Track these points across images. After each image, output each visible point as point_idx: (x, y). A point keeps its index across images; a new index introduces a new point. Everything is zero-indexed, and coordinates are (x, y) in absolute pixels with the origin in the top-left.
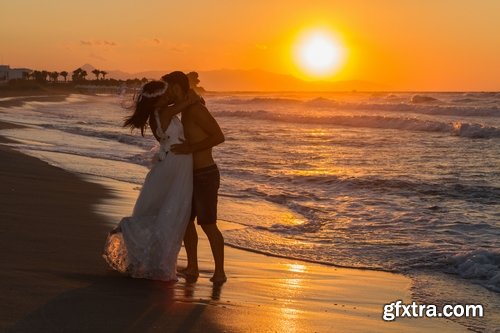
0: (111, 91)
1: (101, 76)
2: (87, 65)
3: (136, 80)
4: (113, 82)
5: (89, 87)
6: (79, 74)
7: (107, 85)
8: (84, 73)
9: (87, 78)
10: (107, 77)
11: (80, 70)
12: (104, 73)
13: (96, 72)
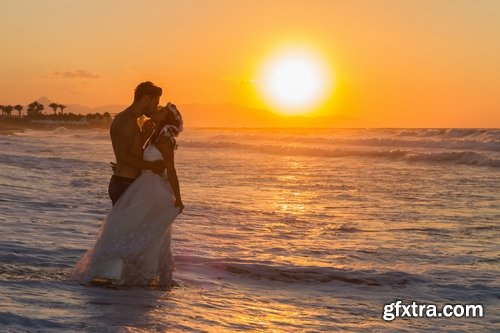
0: (70, 127)
1: (59, 110)
2: (43, 98)
3: (98, 114)
4: (72, 117)
5: (46, 121)
6: (35, 107)
7: (66, 120)
8: (41, 107)
9: (43, 112)
10: (65, 111)
11: (36, 103)
12: (62, 107)
13: (54, 106)
